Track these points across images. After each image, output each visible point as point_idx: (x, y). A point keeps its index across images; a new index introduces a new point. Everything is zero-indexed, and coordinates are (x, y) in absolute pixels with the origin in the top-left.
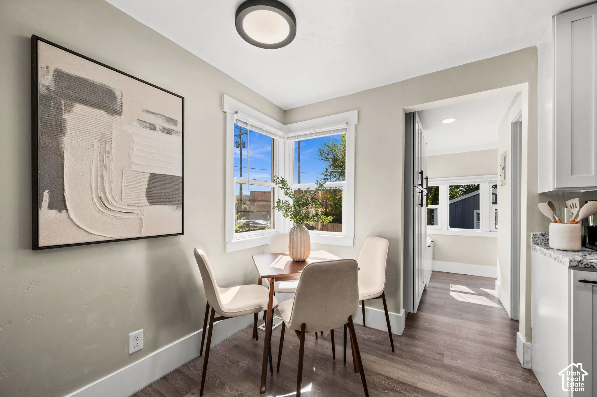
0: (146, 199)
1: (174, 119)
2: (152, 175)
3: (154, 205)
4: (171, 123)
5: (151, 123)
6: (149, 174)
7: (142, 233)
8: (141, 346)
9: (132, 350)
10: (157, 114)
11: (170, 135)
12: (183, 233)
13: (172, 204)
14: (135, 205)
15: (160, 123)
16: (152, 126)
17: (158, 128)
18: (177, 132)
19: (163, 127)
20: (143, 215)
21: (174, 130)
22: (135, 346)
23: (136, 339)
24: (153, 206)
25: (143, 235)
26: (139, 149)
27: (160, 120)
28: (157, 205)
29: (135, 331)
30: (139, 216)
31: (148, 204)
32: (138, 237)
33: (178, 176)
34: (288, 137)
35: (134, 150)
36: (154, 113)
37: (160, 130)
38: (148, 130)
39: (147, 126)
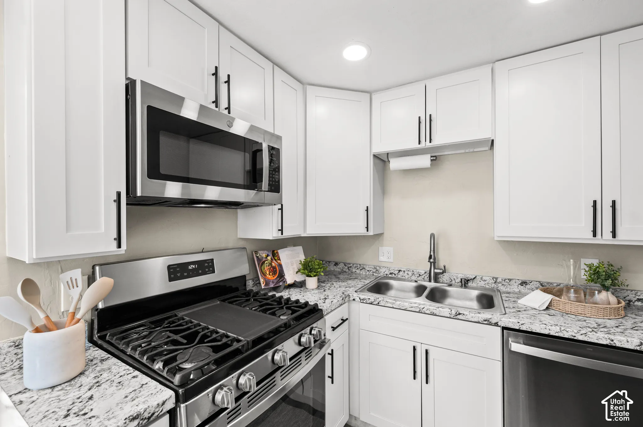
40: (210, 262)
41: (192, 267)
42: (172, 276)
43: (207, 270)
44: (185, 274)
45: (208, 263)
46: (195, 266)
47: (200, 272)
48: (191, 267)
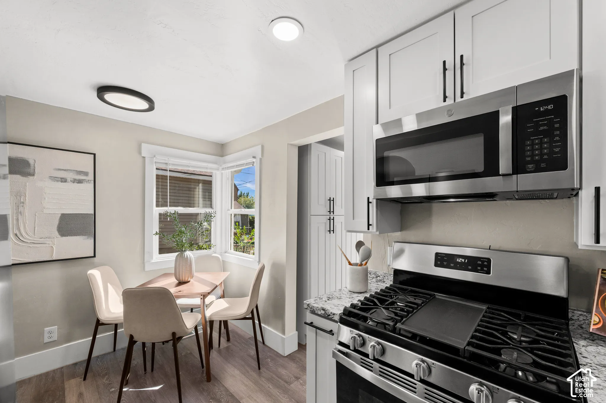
0: (57, 232)
1: (85, 171)
2: (63, 215)
3: (65, 236)
4: (82, 175)
5: (62, 177)
6: (60, 214)
7: (54, 257)
8: (55, 337)
9: (46, 340)
10: (68, 170)
11: (81, 184)
12: (95, 256)
13: (83, 235)
14: (47, 238)
15: (70, 176)
16: (63, 180)
17: (69, 180)
18: (89, 180)
19: (74, 179)
20: (54, 244)
21: (85, 180)
22: (49, 338)
23: (50, 332)
24: (64, 238)
25: (54, 259)
26: (50, 197)
27: (71, 174)
28: (68, 236)
29: (50, 327)
30: (50, 245)
31: (59, 236)
32: (49, 260)
33: (89, 213)
34: (223, 168)
35: (46, 199)
36: (65, 170)
37: (71, 181)
38: (60, 183)
39: (59, 180)
40: (486, 261)
41: (461, 260)
42: (439, 263)
43: (479, 268)
44: (452, 265)
45: (483, 262)
46: (465, 261)
47: (470, 267)
48: (459, 260)
